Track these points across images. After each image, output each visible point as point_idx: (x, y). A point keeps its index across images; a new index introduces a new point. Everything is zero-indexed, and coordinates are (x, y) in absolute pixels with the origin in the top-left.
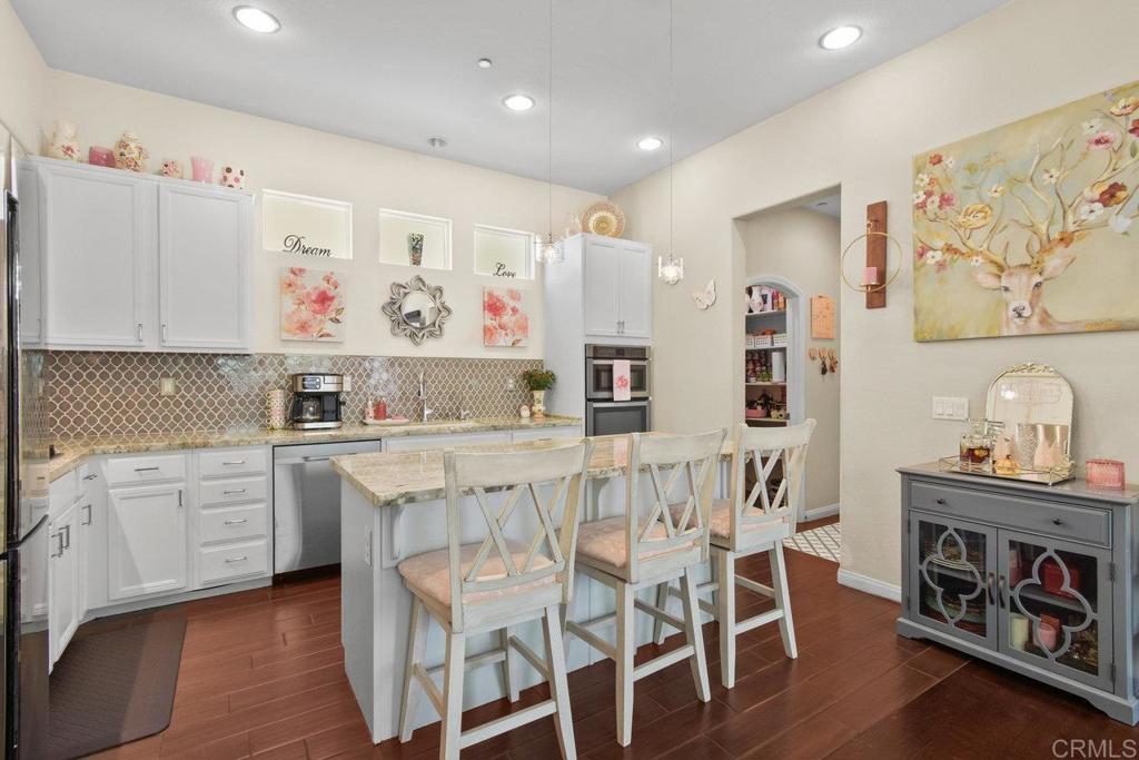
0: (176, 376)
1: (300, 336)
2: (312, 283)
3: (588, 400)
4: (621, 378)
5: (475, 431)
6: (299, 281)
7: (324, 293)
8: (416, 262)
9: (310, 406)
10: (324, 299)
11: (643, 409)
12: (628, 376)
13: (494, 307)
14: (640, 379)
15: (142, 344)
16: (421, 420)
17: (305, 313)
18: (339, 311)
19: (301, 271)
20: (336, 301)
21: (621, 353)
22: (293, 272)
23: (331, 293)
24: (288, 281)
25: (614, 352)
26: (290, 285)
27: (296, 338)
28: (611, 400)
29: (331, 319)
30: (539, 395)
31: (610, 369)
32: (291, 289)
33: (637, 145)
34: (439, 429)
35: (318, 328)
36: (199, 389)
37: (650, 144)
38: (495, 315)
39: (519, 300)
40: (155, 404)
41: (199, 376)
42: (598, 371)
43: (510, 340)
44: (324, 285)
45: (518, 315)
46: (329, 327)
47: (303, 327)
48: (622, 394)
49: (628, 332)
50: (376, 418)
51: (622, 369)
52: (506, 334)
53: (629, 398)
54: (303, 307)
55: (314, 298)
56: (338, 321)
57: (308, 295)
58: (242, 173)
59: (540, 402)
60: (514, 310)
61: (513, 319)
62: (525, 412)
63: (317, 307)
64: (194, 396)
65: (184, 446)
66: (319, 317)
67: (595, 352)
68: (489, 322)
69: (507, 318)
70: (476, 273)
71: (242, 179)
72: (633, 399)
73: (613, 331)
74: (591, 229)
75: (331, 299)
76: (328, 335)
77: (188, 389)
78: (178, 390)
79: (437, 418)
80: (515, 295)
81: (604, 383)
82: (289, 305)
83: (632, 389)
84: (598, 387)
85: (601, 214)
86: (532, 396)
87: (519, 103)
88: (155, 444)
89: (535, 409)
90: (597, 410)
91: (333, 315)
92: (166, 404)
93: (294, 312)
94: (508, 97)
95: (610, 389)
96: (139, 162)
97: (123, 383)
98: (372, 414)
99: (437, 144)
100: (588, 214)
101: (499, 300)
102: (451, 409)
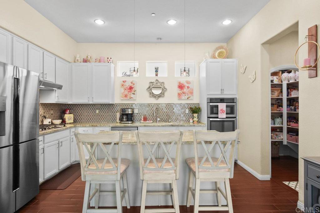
0: (99, 109)
1: (125, 98)
2: (128, 84)
3: (208, 117)
4: (222, 110)
5: (166, 126)
6: (125, 84)
7: (131, 86)
8: (157, 75)
9: (125, 117)
10: (131, 88)
11: (233, 121)
12: (225, 109)
13: (181, 87)
14: (231, 110)
15: (89, 102)
16: (157, 122)
17: (126, 92)
18: (135, 91)
19: (125, 81)
20: (134, 88)
21: (222, 100)
22: (123, 82)
23: (132, 87)
24: (122, 84)
25: (220, 100)
26: (123, 85)
27: (124, 99)
28: (218, 118)
29: (133, 94)
30: (196, 115)
31: (217, 107)
32: (123, 86)
33: (222, 23)
34: (154, 125)
35: (129, 97)
36: (103, 112)
37: (227, 22)
38: (181, 89)
39: (190, 83)
40: (95, 116)
41: (104, 109)
42: (212, 107)
43: (187, 97)
44: (131, 85)
45: (189, 89)
46: (132, 96)
47: (126, 96)
48: (222, 116)
49: (225, 92)
50: (144, 121)
51: (222, 106)
52: (185, 95)
53: (225, 117)
54: (126, 91)
55: (128, 88)
56: (134, 94)
57: (127, 87)
58: (111, 58)
59: (195, 118)
60: (188, 87)
61: (188, 90)
62: (191, 121)
63: (129, 90)
64: (102, 114)
65: (92, 126)
66: (130, 93)
67: (211, 100)
68: (179, 92)
69: (185, 90)
70: (175, 76)
71: (111, 60)
72: (227, 118)
73: (219, 92)
74: (217, 56)
75: (133, 88)
76: (132, 98)
77: (101, 112)
78: (99, 112)
79: (162, 122)
80: (188, 82)
81: (215, 111)
82: (123, 91)
83: (227, 114)
84: (212, 113)
85: (220, 50)
86: (193, 115)
87: (172, 22)
88: (88, 125)
89: (194, 120)
90: (211, 121)
91: (133, 92)
92: (97, 116)
93: (124, 92)
94: (168, 21)
95: (217, 113)
96: (90, 60)
97: (89, 111)
98: (143, 120)
99: (159, 39)
100: (215, 51)
101: (182, 84)
102: (167, 119)
